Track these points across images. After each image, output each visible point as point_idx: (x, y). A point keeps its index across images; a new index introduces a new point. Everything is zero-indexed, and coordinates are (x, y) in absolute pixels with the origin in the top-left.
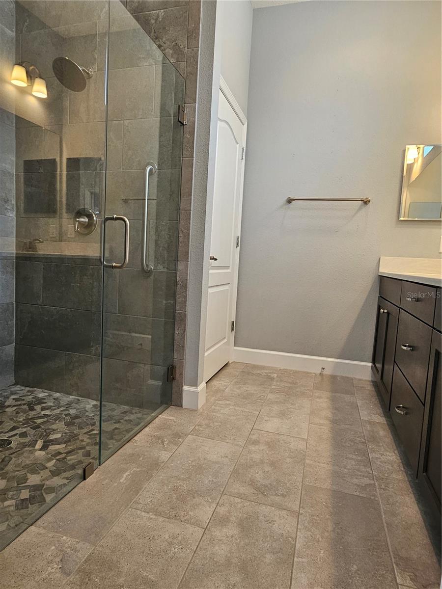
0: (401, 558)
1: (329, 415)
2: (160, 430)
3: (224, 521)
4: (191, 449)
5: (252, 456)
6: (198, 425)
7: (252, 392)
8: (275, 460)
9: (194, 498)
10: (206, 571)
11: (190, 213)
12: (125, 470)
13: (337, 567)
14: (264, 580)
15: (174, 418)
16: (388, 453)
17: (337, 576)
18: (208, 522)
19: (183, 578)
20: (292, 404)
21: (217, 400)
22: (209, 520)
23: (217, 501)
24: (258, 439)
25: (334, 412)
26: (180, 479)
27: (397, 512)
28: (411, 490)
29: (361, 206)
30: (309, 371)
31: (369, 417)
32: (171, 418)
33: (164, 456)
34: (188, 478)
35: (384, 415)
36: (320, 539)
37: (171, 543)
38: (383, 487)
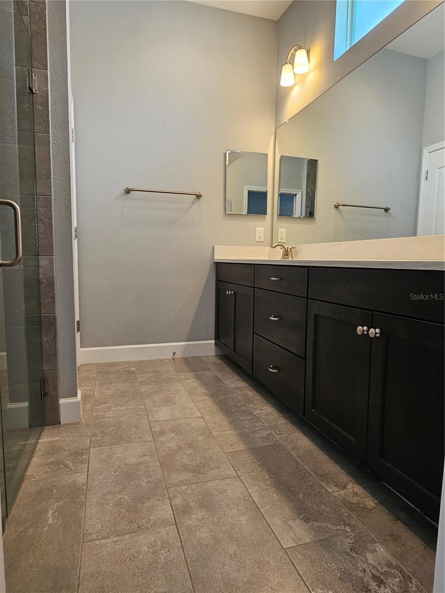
0: (321, 476)
1: (205, 391)
2: (53, 454)
3: (186, 510)
4: (104, 461)
5: (167, 446)
6: (93, 436)
7: (123, 389)
8: (189, 441)
9: (144, 503)
10: (204, 556)
11: (51, 198)
12: (47, 510)
13: (291, 501)
14: (253, 538)
15: (59, 438)
16: (264, 407)
17: (294, 507)
18: (172, 517)
19: (190, 574)
20: (169, 391)
21: (93, 407)
22: (172, 516)
23: (168, 497)
24: (161, 430)
25: (206, 387)
26: (116, 493)
27: (298, 446)
28: (295, 428)
29: (195, 199)
30: (162, 358)
31: (234, 385)
32: (56, 439)
33: (81, 478)
34: (123, 488)
35: (243, 379)
36: (267, 487)
37: (154, 552)
38: (278, 433)
